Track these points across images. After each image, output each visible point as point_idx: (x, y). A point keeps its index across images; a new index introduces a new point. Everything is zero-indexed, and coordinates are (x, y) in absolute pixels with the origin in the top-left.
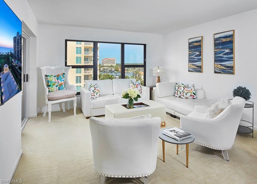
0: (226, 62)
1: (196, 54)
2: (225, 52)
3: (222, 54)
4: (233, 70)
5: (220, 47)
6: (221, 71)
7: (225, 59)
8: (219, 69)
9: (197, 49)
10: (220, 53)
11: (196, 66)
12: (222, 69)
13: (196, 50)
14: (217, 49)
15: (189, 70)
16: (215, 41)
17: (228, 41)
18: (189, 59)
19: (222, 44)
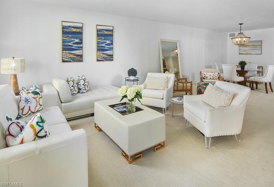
0: (108, 51)
1: (74, 41)
2: (106, 43)
3: (104, 44)
4: (113, 58)
5: (103, 38)
6: (103, 59)
7: (106, 48)
8: (102, 57)
9: (76, 36)
10: (103, 43)
11: (75, 55)
12: (104, 57)
13: (74, 37)
14: (100, 39)
15: (63, 60)
16: (97, 32)
17: (109, 34)
18: (63, 47)
19: (103, 36)
